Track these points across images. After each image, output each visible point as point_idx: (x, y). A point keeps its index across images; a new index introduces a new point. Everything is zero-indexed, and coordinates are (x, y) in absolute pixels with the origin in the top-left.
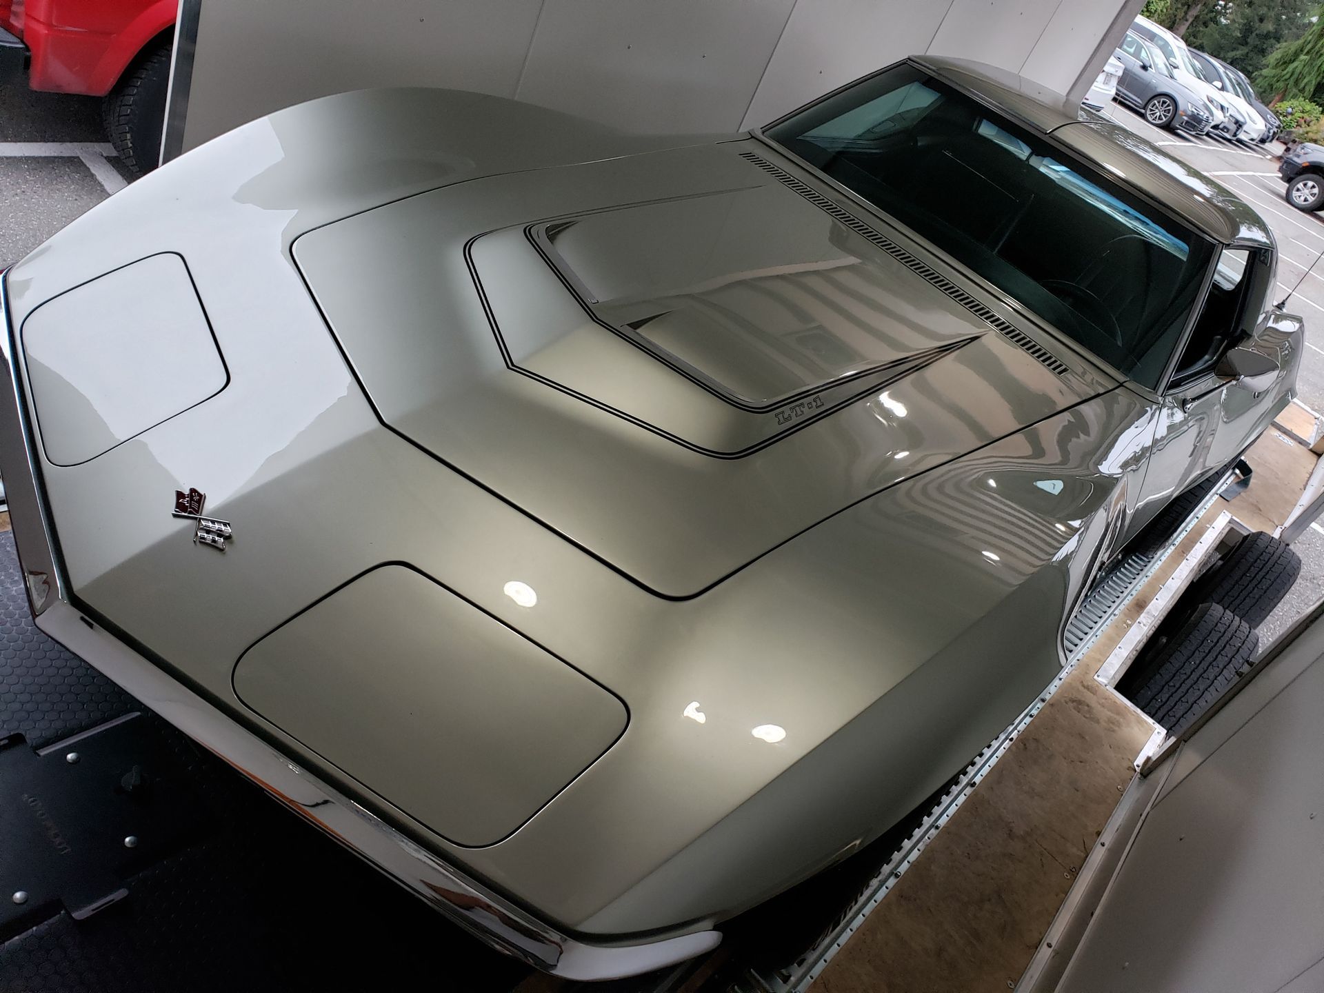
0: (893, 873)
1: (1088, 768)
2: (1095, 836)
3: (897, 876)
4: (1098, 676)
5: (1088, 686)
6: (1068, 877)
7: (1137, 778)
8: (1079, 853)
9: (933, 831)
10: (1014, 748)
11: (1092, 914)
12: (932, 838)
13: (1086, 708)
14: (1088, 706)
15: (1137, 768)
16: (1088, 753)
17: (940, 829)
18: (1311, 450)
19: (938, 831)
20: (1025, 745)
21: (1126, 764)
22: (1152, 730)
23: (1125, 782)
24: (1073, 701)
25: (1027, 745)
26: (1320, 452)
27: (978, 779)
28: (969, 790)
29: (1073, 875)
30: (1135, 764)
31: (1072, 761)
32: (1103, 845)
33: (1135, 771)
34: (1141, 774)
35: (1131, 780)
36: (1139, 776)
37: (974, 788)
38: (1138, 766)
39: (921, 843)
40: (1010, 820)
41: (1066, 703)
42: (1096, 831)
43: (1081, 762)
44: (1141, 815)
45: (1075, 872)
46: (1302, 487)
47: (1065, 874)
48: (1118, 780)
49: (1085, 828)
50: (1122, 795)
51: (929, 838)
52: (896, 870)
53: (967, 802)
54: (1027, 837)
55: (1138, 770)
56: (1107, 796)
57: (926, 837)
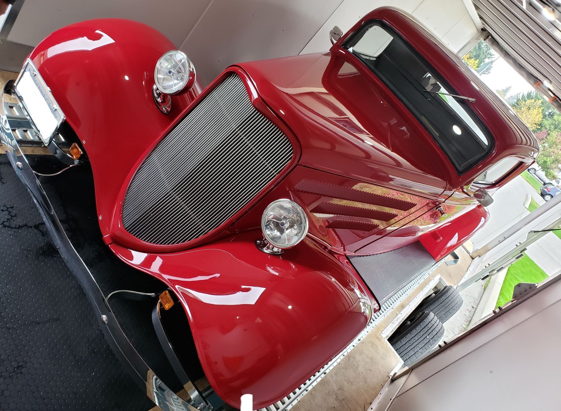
1: (372, 373)
2: (369, 405)
4: (382, 334)
5: (378, 337)
9: (305, 392)
10: (344, 360)
13: (375, 347)
14: (376, 346)
15: (390, 377)
16: (373, 367)
17: (308, 391)
18: (470, 256)
20: (349, 359)
21: (386, 374)
22: (398, 360)
24: (371, 343)
25: (350, 359)
26: (473, 258)
27: (327, 371)
28: (323, 376)
30: (390, 374)
31: (366, 370)
32: (372, 409)
34: (391, 379)
35: (387, 381)
37: (325, 375)
38: (391, 376)
39: (299, 397)
40: (337, 392)
41: (368, 343)
42: (370, 402)
43: (370, 370)
44: (391, 399)
46: (466, 270)
48: (382, 381)
49: (366, 400)
50: (383, 388)
51: (303, 395)
52: (286, 408)
53: (321, 381)
54: (343, 401)
55: (391, 377)
56: (377, 387)
57: (302, 395)
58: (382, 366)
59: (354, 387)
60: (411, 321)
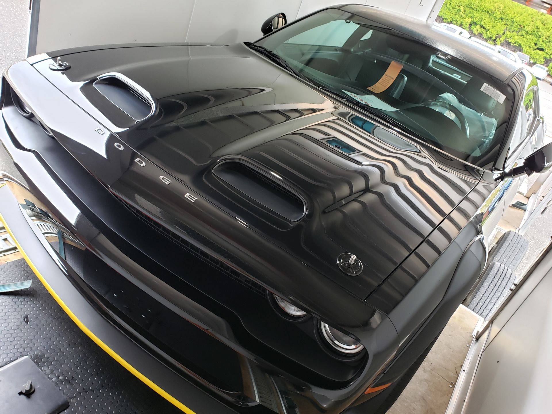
6: (452, 387)
7: (474, 340)
8: (455, 375)
11: (464, 401)
23: (470, 343)
29: (453, 386)
33: (473, 337)
36: (475, 339)
45: (454, 385)
47: (450, 385)
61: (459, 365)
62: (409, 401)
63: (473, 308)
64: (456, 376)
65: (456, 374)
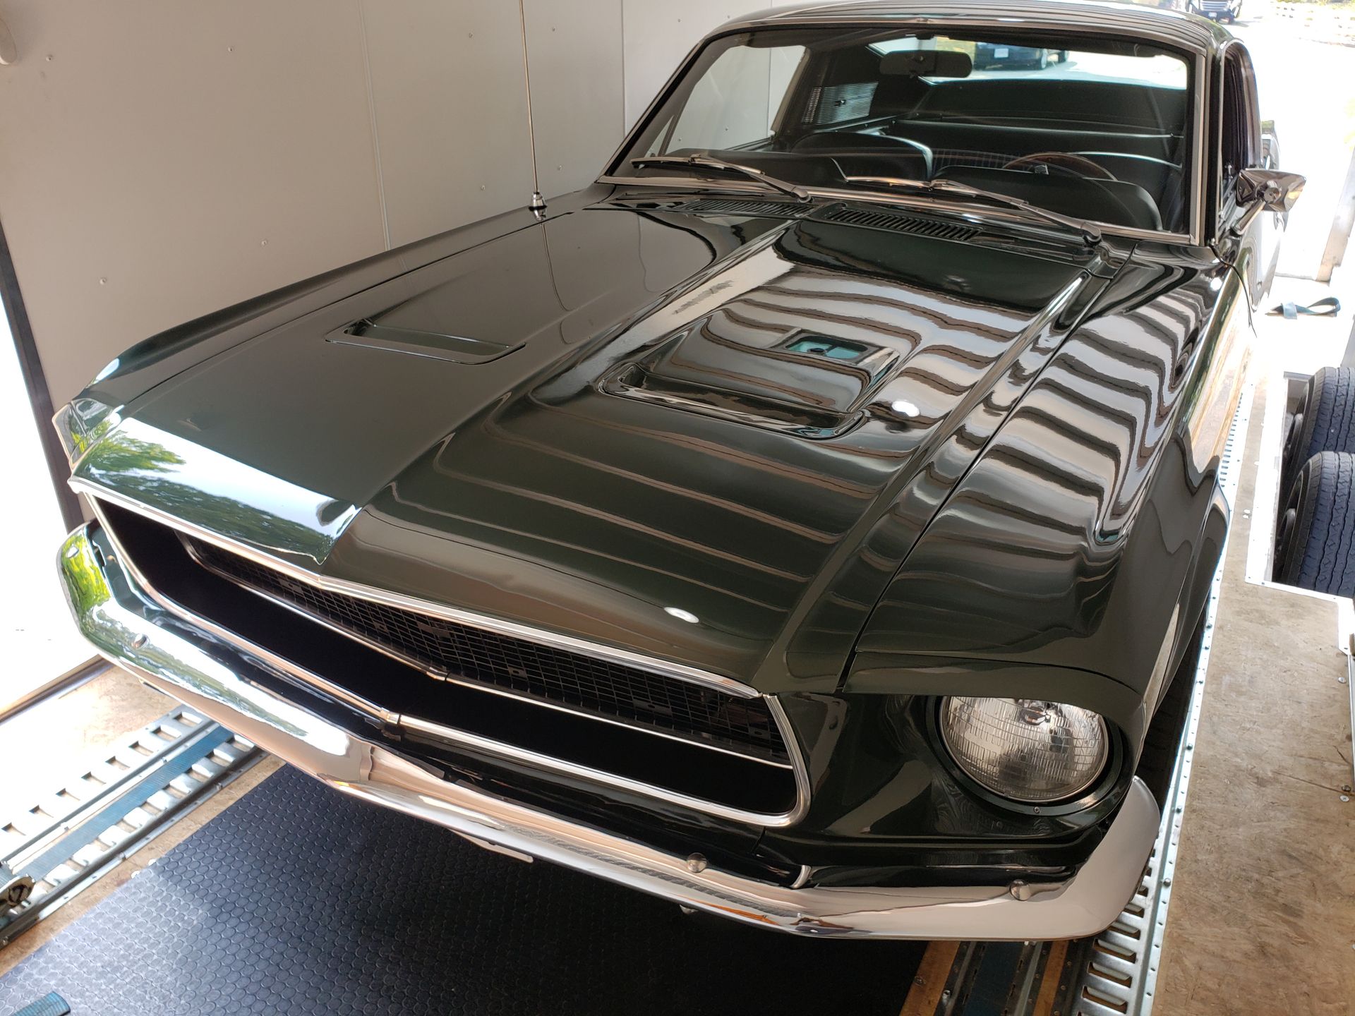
0: (1162, 884)
1: (1296, 674)
2: (1347, 743)
3: (1167, 885)
4: (1249, 578)
5: (1245, 592)
6: (1347, 799)
7: (1351, 661)
8: (1342, 767)
9: (1176, 816)
10: (1209, 690)
12: (1180, 824)
13: (1259, 615)
14: (1258, 611)
15: (1345, 652)
16: (1287, 659)
17: (1182, 811)
18: (1317, 281)
19: (1182, 814)
20: (1218, 682)
21: (1332, 653)
22: (1335, 605)
23: (1343, 672)
25: (1221, 680)
27: (1192, 740)
28: (1189, 756)
29: (1351, 796)
30: (1342, 648)
33: (1346, 655)
35: (1347, 666)
36: (1352, 658)
37: (1192, 751)
38: (1346, 649)
39: (1172, 835)
40: (1250, 767)
42: (1345, 736)
43: (1286, 672)
45: (1350, 793)
47: (1342, 797)
48: (1335, 673)
49: (1331, 737)
50: (1349, 686)
51: (1177, 826)
52: (1162, 878)
53: (1193, 768)
54: (1279, 777)
55: (1348, 652)
56: (1334, 695)
57: (1174, 827)
58: (1307, 643)
59: (1280, 731)
60: (1293, 506)
61: (1340, 737)
62: (1256, 876)
63: (1313, 581)
64: (1347, 768)
65: (1343, 762)
